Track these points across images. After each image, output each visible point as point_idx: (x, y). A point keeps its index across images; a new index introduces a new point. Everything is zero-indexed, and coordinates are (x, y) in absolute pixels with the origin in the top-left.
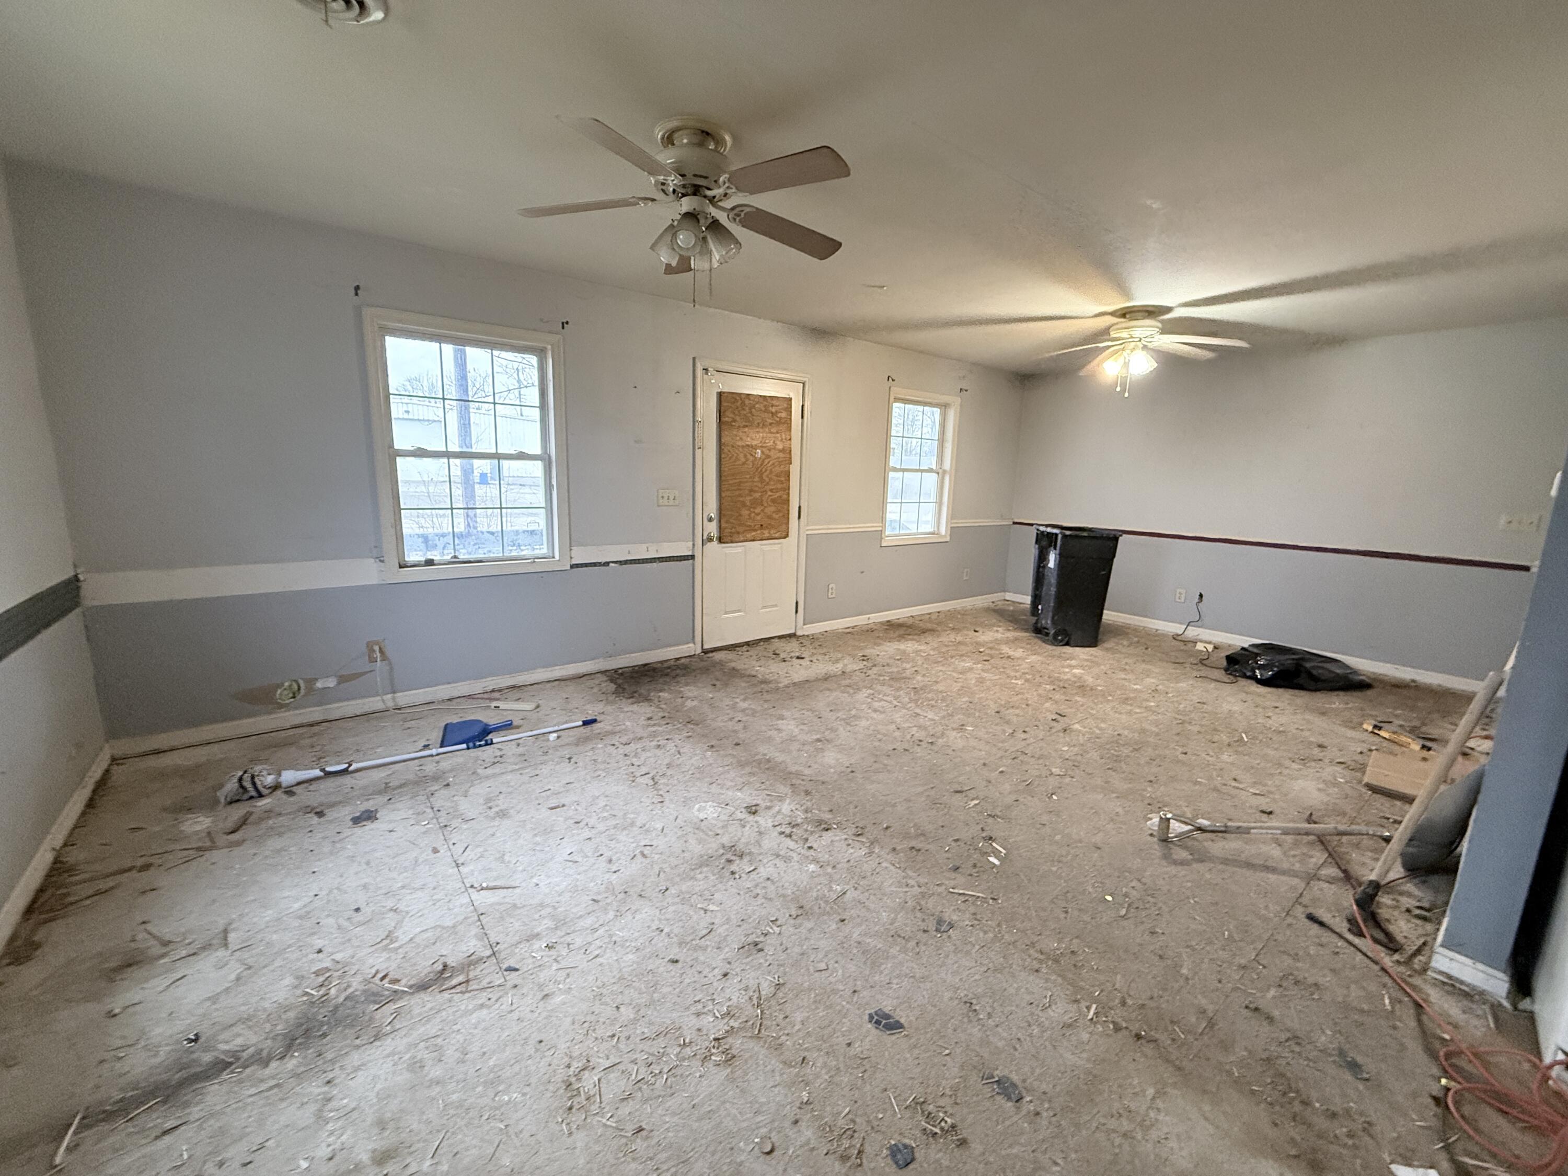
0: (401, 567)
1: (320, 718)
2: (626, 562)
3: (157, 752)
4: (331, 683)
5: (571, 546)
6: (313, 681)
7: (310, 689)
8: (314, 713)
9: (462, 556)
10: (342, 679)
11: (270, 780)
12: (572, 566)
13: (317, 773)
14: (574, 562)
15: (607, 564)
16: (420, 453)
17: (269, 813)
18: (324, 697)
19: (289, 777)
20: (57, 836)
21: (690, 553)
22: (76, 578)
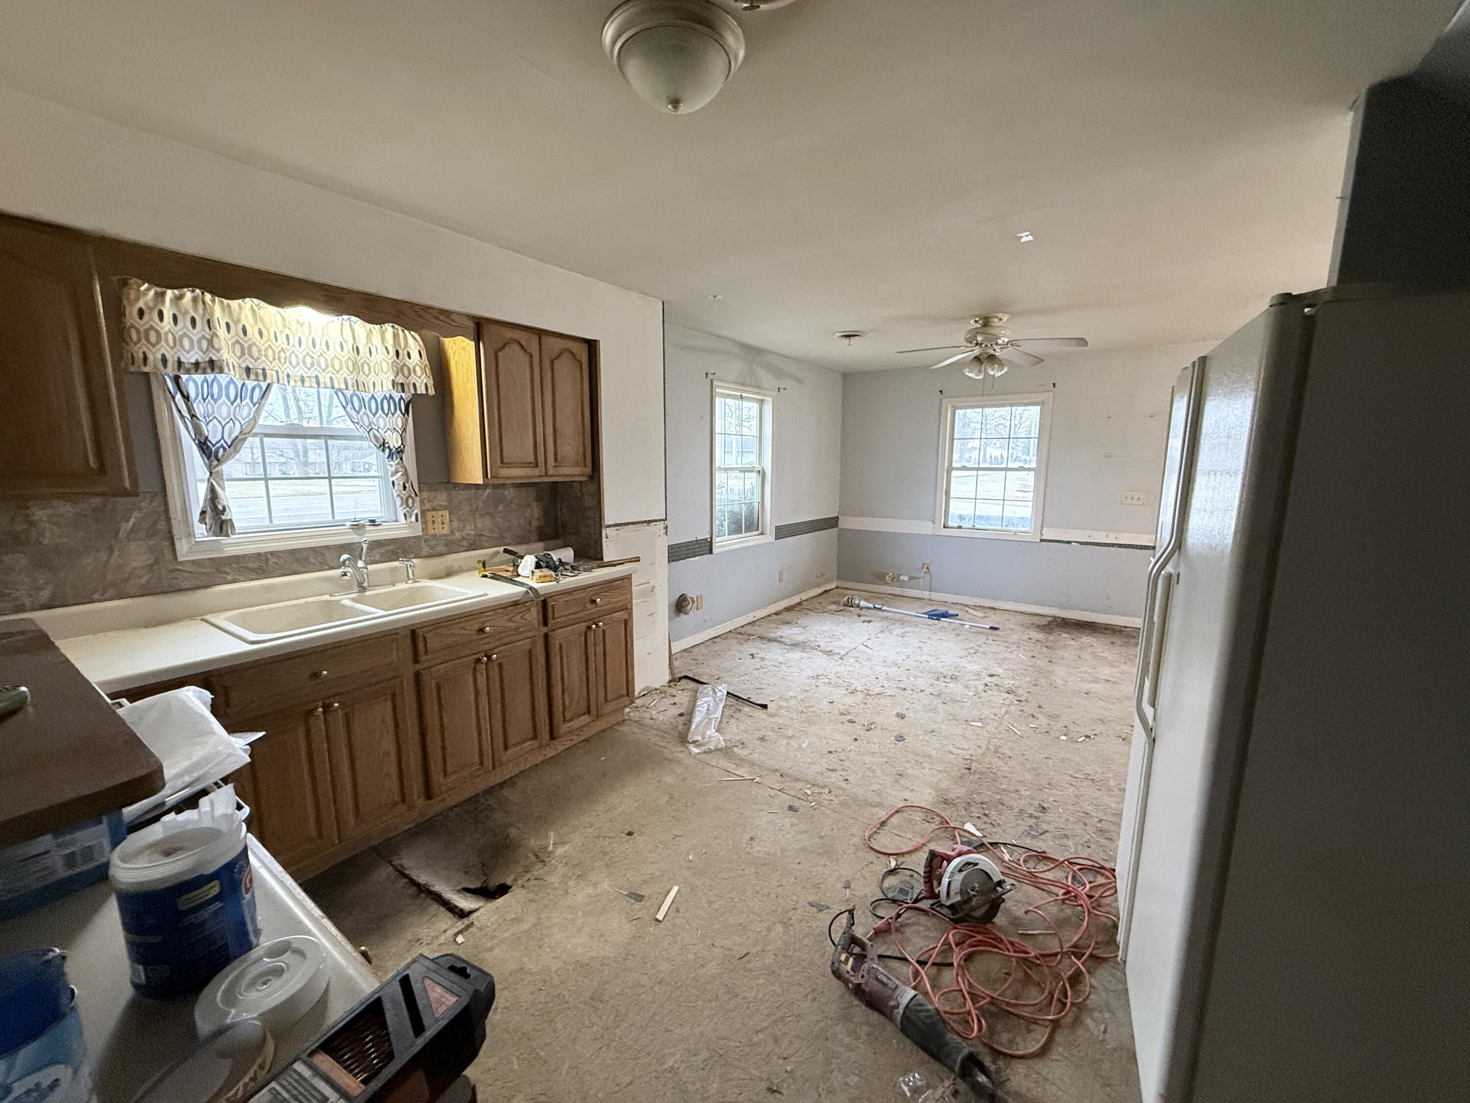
0: (945, 527)
1: (899, 593)
2: (1086, 543)
3: (847, 589)
4: (906, 578)
5: (1042, 527)
6: (899, 575)
7: (898, 579)
8: (897, 591)
9: (977, 527)
10: (911, 578)
11: (857, 602)
12: (1042, 541)
13: (871, 606)
14: (1044, 537)
15: (1069, 542)
16: (964, 468)
17: (850, 612)
18: (903, 585)
19: (863, 603)
20: (804, 596)
21: (1152, 544)
22: (838, 517)
